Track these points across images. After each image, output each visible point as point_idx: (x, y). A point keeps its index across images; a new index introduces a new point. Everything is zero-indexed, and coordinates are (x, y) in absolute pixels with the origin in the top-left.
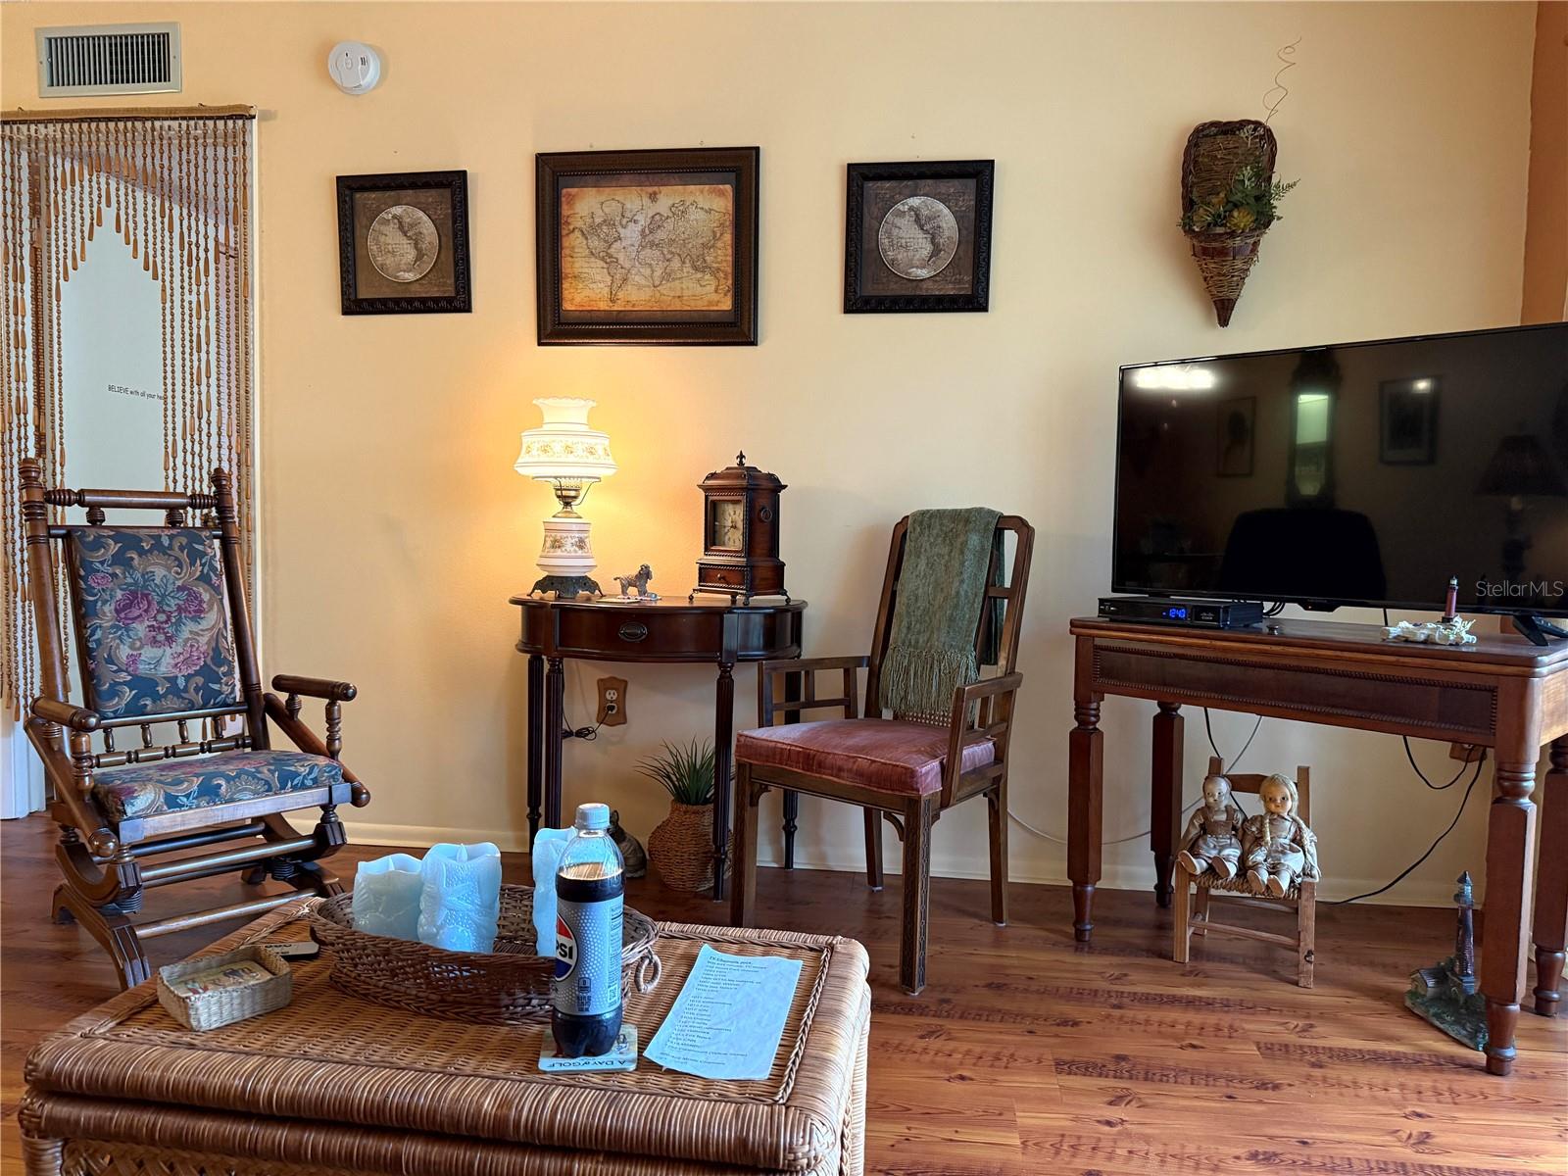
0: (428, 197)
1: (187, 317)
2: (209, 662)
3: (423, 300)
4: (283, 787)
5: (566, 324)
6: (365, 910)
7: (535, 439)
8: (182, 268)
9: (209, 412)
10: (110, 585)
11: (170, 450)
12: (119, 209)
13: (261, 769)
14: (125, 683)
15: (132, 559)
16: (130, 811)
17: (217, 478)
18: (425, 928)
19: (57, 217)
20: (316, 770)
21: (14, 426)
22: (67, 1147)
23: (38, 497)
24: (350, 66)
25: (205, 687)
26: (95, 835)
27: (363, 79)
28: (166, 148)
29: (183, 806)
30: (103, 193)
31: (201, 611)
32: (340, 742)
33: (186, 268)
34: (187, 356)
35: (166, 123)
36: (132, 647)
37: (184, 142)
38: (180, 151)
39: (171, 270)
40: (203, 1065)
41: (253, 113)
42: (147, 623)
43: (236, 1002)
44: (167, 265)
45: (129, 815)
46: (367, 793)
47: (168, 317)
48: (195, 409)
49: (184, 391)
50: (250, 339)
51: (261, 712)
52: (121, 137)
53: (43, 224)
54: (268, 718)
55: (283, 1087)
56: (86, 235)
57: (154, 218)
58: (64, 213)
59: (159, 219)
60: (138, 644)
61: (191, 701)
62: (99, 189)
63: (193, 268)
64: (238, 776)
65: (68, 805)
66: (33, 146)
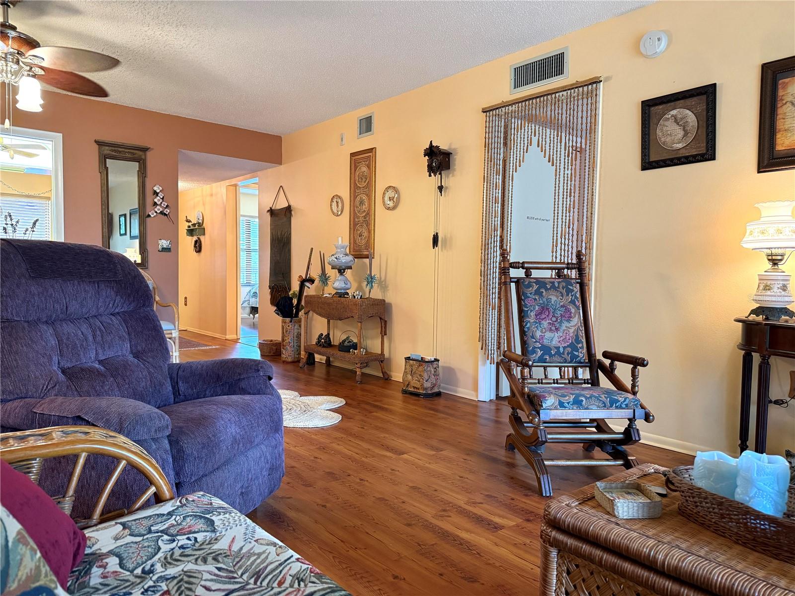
0: (692, 102)
1: (566, 182)
2: (573, 340)
3: (686, 157)
4: (611, 406)
5: (777, 159)
6: (701, 478)
7: (754, 227)
8: (565, 159)
9: (573, 224)
10: (534, 304)
11: (555, 243)
12: (539, 137)
13: (601, 396)
14: (538, 348)
15: (543, 292)
16: (544, 405)
17: (579, 255)
18: (741, 496)
19: (514, 145)
20: (627, 400)
21: (493, 236)
22: (560, 553)
23: (507, 265)
24: (651, 44)
25: (572, 353)
26: (530, 414)
27: (658, 48)
28: (560, 105)
29: (566, 407)
30: (533, 131)
31: (571, 317)
32: (638, 387)
33: (567, 158)
34: (565, 200)
35: (561, 94)
36: (542, 332)
37: (569, 100)
38: (567, 105)
39: (560, 160)
40: (626, 535)
41: (601, 79)
42: (548, 321)
43: (636, 508)
44: (558, 159)
45: (544, 407)
46: (653, 416)
47: (557, 182)
48: (567, 224)
49: (562, 216)
50: (594, 188)
51: (596, 368)
52: (542, 104)
53: (508, 149)
54: (599, 371)
55: (670, 560)
56: (525, 151)
57: (554, 138)
58: (517, 143)
59: (556, 138)
60: (544, 330)
61: (565, 359)
62: (531, 129)
63: (570, 158)
64: (591, 397)
65: (518, 399)
66: (506, 116)
